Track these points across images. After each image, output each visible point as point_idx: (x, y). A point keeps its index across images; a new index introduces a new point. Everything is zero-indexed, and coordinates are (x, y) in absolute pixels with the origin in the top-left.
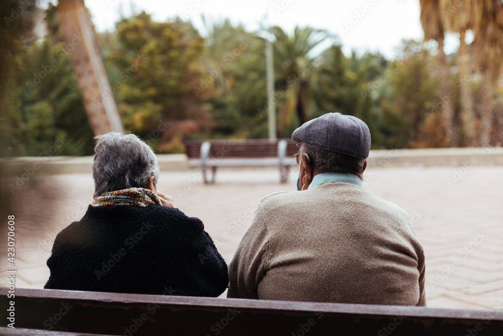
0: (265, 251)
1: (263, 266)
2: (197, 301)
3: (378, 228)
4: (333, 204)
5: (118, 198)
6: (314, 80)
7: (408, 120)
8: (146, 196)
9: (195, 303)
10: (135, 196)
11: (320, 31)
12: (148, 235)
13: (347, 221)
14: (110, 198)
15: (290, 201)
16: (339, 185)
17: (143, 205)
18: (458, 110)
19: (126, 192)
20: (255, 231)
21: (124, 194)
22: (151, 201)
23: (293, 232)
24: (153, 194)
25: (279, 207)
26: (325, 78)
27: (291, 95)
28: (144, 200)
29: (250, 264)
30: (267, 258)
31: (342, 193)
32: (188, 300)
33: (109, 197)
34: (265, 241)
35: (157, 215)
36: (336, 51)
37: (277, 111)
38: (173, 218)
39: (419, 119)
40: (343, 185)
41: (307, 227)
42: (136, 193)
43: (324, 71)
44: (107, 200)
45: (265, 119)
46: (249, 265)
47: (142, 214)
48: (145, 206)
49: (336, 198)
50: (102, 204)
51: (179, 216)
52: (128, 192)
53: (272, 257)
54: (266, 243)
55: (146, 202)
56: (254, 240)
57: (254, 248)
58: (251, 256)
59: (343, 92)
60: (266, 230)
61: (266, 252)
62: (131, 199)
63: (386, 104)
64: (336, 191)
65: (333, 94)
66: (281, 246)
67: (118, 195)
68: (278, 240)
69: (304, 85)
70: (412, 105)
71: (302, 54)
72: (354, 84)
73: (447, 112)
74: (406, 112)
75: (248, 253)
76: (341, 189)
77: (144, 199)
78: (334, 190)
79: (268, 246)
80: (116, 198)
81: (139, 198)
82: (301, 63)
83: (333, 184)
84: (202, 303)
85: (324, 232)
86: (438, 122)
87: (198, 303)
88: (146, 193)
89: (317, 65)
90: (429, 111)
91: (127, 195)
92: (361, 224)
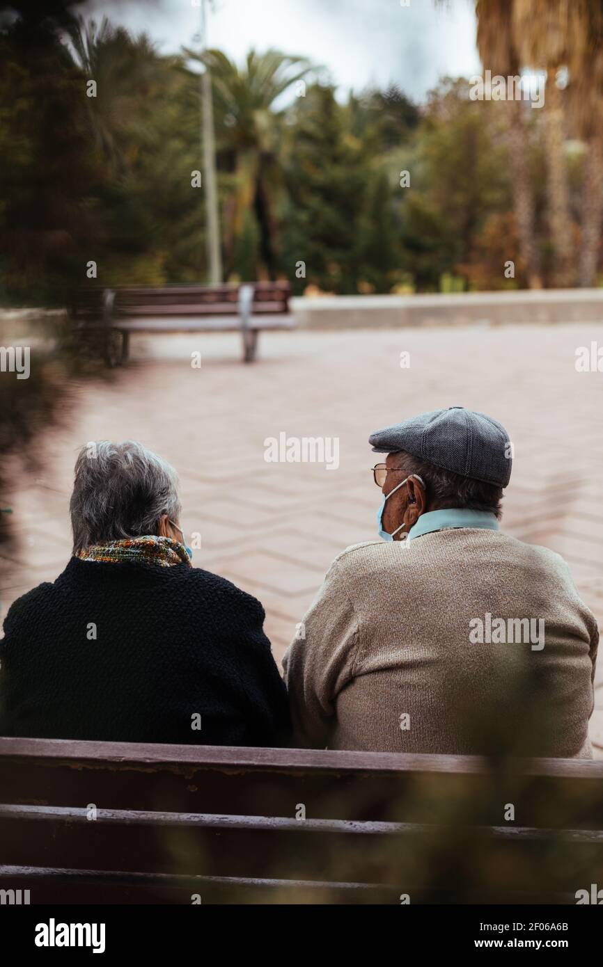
0: (353, 645)
1: (351, 669)
2: (266, 758)
3: (535, 603)
4: (462, 568)
5: (127, 553)
6: (285, 151)
7: (453, 224)
8: (170, 549)
9: (264, 761)
10: (153, 550)
11: (295, 60)
12: (174, 614)
13: (488, 596)
14: (113, 552)
15: (391, 563)
16: (469, 533)
17: (165, 563)
18: (541, 205)
19: (140, 544)
20: (332, 611)
21: (137, 546)
22: (177, 556)
23: (400, 616)
24: (179, 548)
25: (374, 573)
26: (306, 148)
27: (243, 179)
28: (166, 555)
29: (325, 666)
30: (358, 658)
31: (475, 548)
32: (251, 756)
33: (111, 549)
34: (352, 628)
35: (190, 583)
36: (324, 95)
37: (221, 209)
38: (215, 590)
39: (471, 224)
40: (474, 532)
41: (424, 609)
42: (156, 545)
43: (303, 135)
44: (108, 554)
45: (202, 224)
46: (323, 666)
47: (167, 579)
48: (168, 565)
49: (467, 558)
50: (99, 559)
51: (225, 588)
52: (143, 543)
53: (366, 655)
54: (355, 634)
55: (171, 560)
56: (330, 626)
57: (331, 640)
58: (327, 653)
59: (338, 173)
60: (352, 610)
61: (355, 648)
62: (146, 554)
63: (413, 196)
64: (464, 544)
65: (319, 177)
66: (381, 640)
67: (127, 547)
68: (375, 629)
69: (267, 160)
70: (459, 199)
71: (262, 102)
72: (358, 160)
73: (523, 212)
74: (449, 210)
75: (322, 647)
76: (472, 540)
77: (167, 553)
78: (462, 543)
79: (358, 638)
80: (123, 552)
81: (160, 552)
82: (261, 120)
83: (458, 533)
84: (275, 760)
85: (453, 617)
86: (506, 229)
87: (269, 760)
88: (170, 545)
89: (290, 122)
90: (490, 207)
91: (143, 548)
92: (509, 599)
